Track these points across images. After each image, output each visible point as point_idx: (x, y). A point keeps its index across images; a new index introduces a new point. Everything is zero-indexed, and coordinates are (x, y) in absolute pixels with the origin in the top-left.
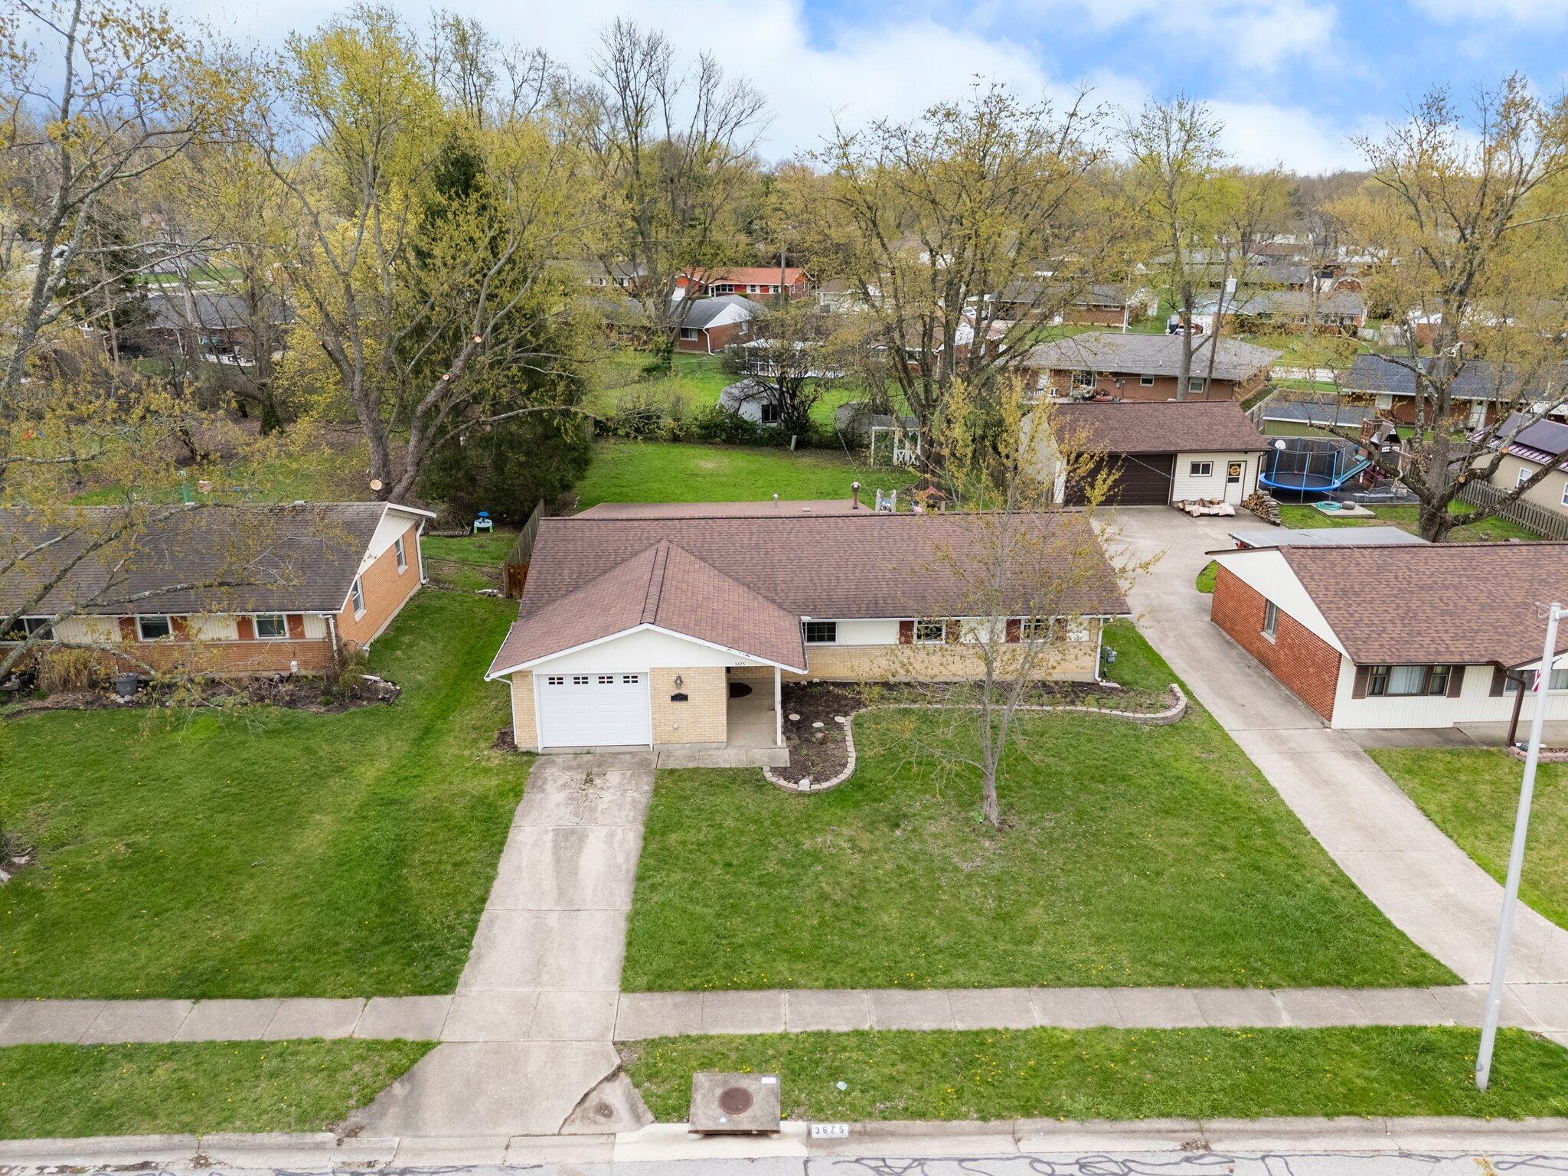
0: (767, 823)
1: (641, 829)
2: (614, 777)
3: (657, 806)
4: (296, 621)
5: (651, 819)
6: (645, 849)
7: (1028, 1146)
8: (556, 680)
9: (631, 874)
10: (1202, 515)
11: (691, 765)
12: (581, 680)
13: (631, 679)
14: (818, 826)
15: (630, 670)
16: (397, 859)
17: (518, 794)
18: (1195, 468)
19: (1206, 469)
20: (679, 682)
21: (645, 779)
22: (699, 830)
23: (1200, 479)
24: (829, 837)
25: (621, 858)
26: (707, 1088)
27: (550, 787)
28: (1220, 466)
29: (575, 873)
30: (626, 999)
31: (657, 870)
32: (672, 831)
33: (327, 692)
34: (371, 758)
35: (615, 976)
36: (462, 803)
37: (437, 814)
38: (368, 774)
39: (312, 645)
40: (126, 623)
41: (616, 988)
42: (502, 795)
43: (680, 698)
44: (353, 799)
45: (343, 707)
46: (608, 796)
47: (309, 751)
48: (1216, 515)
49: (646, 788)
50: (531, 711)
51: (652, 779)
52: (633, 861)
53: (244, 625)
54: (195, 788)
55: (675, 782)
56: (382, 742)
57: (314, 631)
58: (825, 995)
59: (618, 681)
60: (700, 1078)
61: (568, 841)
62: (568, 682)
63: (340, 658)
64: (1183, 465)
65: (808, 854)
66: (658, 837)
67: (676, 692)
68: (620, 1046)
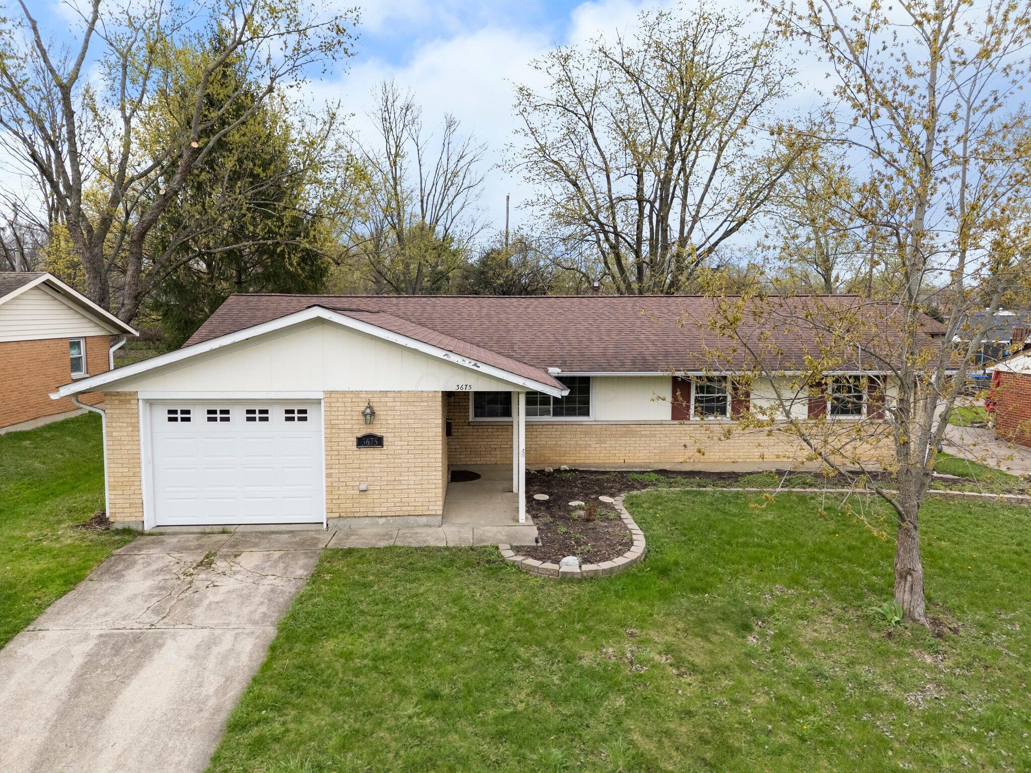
0: (509, 623)
1: (271, 631)
2: (250, 559)
3: (311, 596)
5: (294, 617)
6: (266, 667)
8: (179, 415)
9: (222, 718)
11: (382, 544)
12: (218, 414)
14: (604, 627)
15: (296, 400)
20: (370, 415)
21: (302, 562)
22: (381, 635)
24: (628, 647)
31: (278, 706)
32: (328, 636)
43: (370, 441)
49: (300, 572)
50: (135, 461)
51: (314, 561)
52: (236, 690)
55: (352, 566)
59: (277, 417)
61: (119, 654)
62: (198, 417)
65: (592, 675)
66: (298, 647)
67: (364, 431)
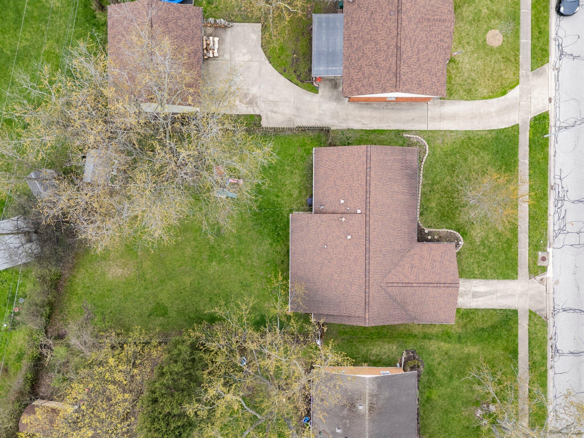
7: (552, 213)
14: (473, 241)
22: (474, 267)
24: (477, 238)
25: (482, 283)
26: (540, 263)
29: (486, 292)
30: (519, 278)
31: (486, 275)
35: (514, 281)
36: (461, 321)
37: (464, 326)
41: (517, 280)
44: (458, 346)
58: (519, 242)
60: (539, 265)
61: (475, 295)
65: (481, 243)
66: (476, 276)
68: (530, 278)
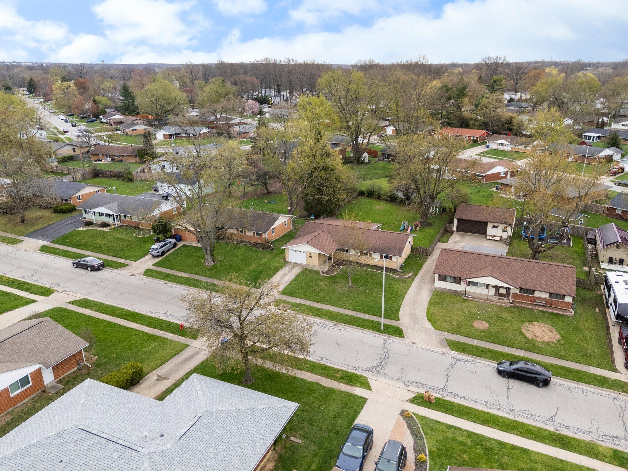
1: (296, 276)
2: (297, 268)
3: (301, 273)
4: (261, 234)
5: (298, 275)
6: (295, 278)
8: (293, 250)
9: (290, 281)
10: (490, 239)
11: (310, 269)
12: (296, 251)
13: (304, 252)
14: (323, 281)
15: (304, 251)
16: (261, 272)
17: (282, 267)
18: (493, 226)
19: (497, 227)
20: (311, 254)
22: (304, 278)
23: (495, 230)
26: (282, 305)
27: (287, 268)
28: (501, 227)
29: (283, 279)
30: (280, 295)
31: (294, 281)
32: (300, 277)
33: (263, 247)
34: (265, 258)
35: (280, 292)
36: (274, 267)
37: (270, 268)
38: (263, 260)
39: (263, 238)
40: (238, 230)
42: (280, 267)
43: (311, 257)
44: (259, 263)
45: (265, 249)
46: (294, 270)
47: (257, 255)
48: (494, 240)
49: (301, 270)
50: (288, 255)
51: (303, 269)
52: (292, 279)
53: (254, 233)
54: (240, 257)
55: (306, 270)
56: (268, 256)
57: (264, 236)
59: (302, 252)
61: (285, 275)
62: (295, 251)
63: (267, 241)
64: (490, 226)
65: (317, 284)
